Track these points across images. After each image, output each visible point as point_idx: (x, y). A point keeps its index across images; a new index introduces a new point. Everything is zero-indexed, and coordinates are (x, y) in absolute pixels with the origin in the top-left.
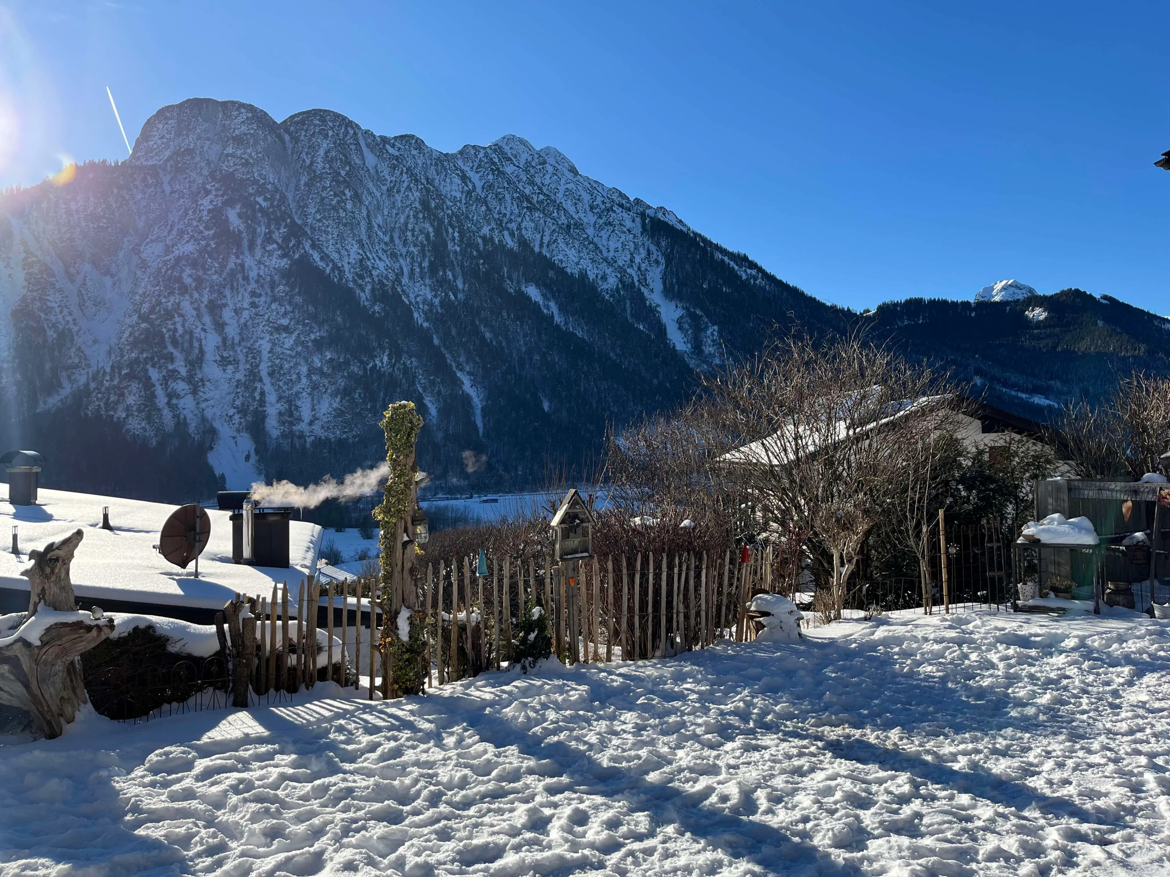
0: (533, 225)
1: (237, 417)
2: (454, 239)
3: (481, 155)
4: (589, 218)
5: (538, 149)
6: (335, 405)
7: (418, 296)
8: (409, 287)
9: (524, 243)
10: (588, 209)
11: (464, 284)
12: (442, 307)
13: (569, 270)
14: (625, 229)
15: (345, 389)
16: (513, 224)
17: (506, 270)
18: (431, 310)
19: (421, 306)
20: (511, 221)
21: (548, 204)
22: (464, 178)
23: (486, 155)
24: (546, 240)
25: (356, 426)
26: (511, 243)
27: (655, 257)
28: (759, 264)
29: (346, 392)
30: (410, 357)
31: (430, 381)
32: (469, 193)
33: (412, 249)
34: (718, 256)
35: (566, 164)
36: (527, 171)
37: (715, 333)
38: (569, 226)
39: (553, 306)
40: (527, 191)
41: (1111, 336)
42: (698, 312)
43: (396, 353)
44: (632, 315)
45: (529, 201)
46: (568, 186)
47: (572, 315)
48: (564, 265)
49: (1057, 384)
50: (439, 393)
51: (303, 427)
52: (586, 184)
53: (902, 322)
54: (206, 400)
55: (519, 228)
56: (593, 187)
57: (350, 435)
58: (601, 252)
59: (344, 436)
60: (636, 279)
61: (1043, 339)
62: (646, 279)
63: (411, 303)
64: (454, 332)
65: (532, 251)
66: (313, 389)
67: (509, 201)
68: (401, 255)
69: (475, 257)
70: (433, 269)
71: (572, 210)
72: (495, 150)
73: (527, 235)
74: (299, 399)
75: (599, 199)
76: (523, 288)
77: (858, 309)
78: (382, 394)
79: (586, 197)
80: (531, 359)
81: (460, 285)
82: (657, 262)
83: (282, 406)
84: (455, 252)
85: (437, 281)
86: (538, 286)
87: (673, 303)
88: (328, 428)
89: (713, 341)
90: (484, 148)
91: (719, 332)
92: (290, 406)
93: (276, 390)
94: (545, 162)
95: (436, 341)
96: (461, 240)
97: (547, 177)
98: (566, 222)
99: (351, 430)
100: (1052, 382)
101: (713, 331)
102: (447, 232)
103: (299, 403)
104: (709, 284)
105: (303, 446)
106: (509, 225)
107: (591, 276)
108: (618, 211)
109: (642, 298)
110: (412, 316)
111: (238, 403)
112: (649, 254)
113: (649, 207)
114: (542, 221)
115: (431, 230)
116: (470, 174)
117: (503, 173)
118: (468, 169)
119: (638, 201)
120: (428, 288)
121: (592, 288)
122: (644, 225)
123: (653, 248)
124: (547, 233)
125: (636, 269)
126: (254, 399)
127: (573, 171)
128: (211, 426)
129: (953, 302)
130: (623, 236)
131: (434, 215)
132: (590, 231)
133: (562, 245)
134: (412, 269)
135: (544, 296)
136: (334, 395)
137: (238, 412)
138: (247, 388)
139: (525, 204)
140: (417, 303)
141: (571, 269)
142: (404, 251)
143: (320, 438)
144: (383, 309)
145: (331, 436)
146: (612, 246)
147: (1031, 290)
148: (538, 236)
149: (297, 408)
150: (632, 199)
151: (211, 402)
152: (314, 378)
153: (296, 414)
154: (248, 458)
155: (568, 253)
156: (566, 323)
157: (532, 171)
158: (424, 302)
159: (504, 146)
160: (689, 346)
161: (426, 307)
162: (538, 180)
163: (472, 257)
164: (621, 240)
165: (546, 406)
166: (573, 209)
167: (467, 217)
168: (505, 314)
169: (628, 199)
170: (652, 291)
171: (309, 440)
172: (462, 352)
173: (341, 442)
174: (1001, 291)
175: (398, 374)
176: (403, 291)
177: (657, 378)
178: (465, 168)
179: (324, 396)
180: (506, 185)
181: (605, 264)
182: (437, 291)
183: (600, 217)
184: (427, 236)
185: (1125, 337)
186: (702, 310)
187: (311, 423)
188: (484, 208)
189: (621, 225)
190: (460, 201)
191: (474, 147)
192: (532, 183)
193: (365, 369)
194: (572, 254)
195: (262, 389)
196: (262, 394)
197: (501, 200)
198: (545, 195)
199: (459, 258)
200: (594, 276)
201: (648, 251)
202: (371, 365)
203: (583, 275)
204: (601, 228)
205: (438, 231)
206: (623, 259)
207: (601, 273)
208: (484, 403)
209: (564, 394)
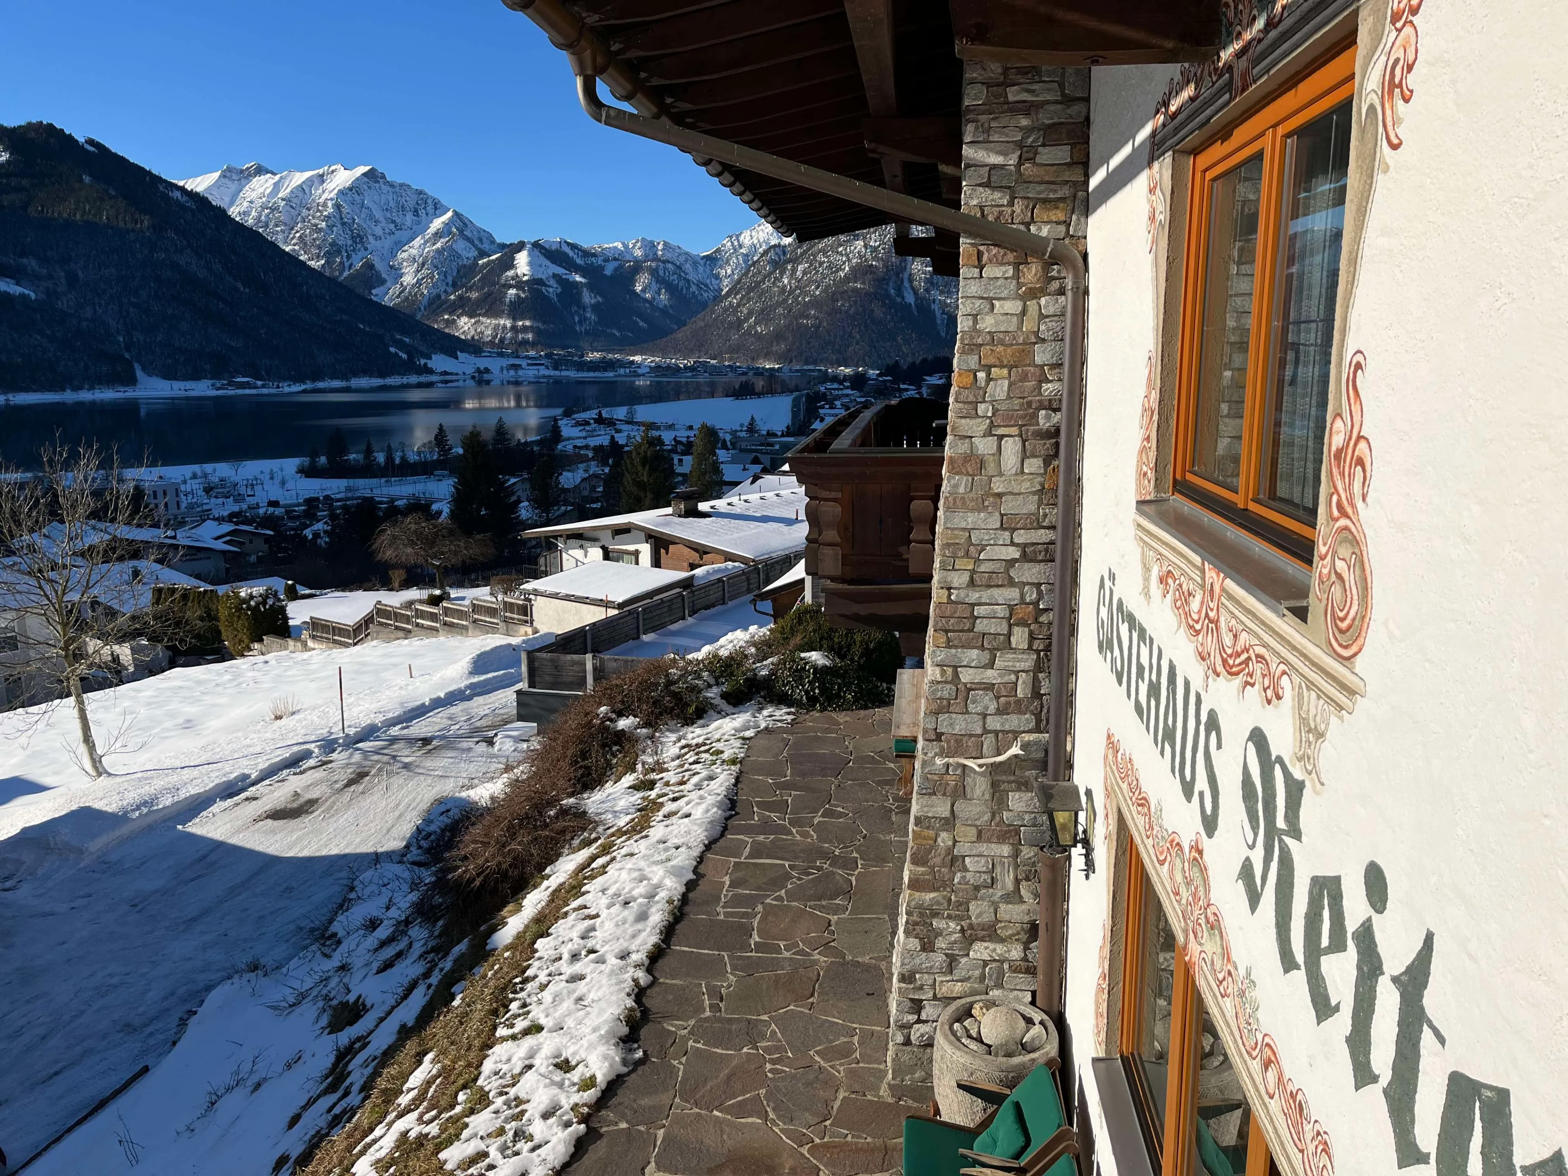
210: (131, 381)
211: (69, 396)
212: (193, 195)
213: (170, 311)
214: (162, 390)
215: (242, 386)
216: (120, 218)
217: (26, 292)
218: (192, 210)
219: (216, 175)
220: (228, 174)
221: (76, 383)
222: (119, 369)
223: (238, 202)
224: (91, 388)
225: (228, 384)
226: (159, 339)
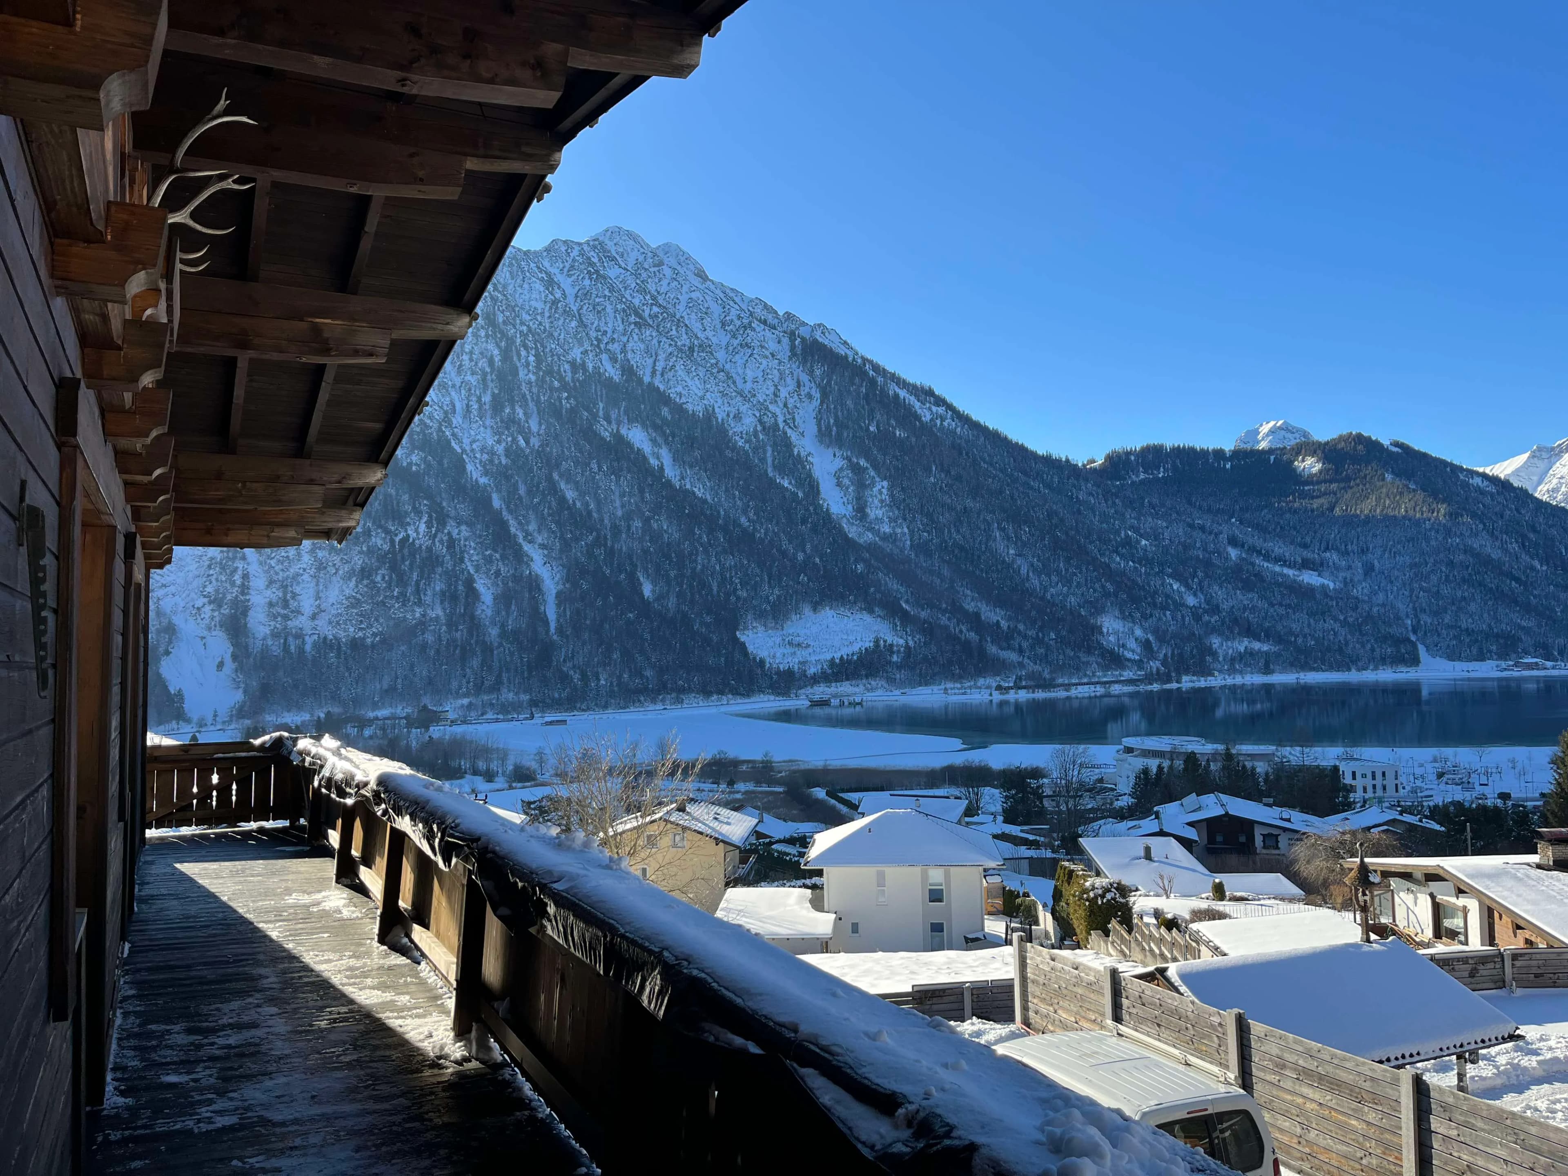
0: (642, 346)
1: (208, 608)
2: (528, 364)
3: (575, 253)
4: (719, 339)
5: (654, 246)
6: (347, 592)
7: (474, 441)
8: (462, 429)
9: (628, 371)
10: (719, 326)
11: (540, 424)
12: (507, 456)
13: (690, 407)
14: (767, 353)
15: (363, 569)
16: (616, 345)
17: (601, 405)
18: (491, 461)
19: (478, 455)
20: (613, 340)
21: (664, 319)
22: (550, 283)
23: (582, 254)
24: (659, 367)
25: (377, 620)
26: (612, 372)
27: (807, 390)
28: (949, 399)
29: (365, 573)
30: (459, 524)
31: (485, 558)
32: (555, 302)
33: (469, 377)
34: (893, 388)
35: (691, 267)
36: (637, 275)
37: (885, 491)
38: (691, 349)
39: (665, 454)
40: (636, 302)
41: (1401, 494)
42: (863, 462)
43: (439, 518)
44: (775, 467)
45: (637, 314)
46: (694, 295)
47: (691, 467)
48: (684, 400)
49: (1333, 557)
50: (498, 573)
51: (302, 622)
52: (718, 292)
53: (1137, 476)
54: (164, 586)
55: (624, 351)
56: (728, 296)
57: (369, 633)
58: (734, 383)
59: (360, 634)
60: (780, 420)
61: (1318, 497)
62: (794, 419)
63: (464, 451)
64: (522, 490)
65: (640, 381)
66: (319, 569)
67: (612, 315)
68: (454, 386)
69: (557, 390)
70: (497, 406)
71: (696, 327)
72: (595, 247)
73: (635, 360)
74: (298, 583)
75: (734, 313)
76: (623, 431)
77: (1079, 459)
78: (415, 576)
79: (716, 310)
80: (629, 527)
81: (534, 427)
82: (810, 396)
83: (274, 594)
84: (530, 383)
85: (502, 421)
86: (644, 426)
87: (830, 451)
88: (338, 623)
89: (882, 501)
90: (579, 244)
91: (889, 489)
92: (285, 593)
93: (267, 572)
94: (661, 264)
95: (497, 503)
96: (538, 367)
97: (664, 283)
98: (688, 343)
99: (370, 626)
100: (1328, 554)
101: (880, 489)
102: (519, 355)
103: (298, 589)
104: (878, 427)
105: (301, 650)
106: (610, 347)
107: (720, 415)
108: (758, 329)
109: (788, 445)
110: (464, 469)
111: (210, 589)
112: (799, 386)
113: (804, 324)
114: (655, 341)
115: (496, 352)
116: (559, 278)
117: (604, 278)
118: (557, 271)
119: (789, 316)
120: (489, 431)
121: (722, 431)
122: (793, 348)
123: (804, 378)
124: (662, 356)
125: (781, 405)
126: (233, 584)
127: (702, 275)
128: (170, 622)
129: (1202, 450)
130: (764, 362)
131: (502, 332)
132: (721, 355)
133: (681, 373)
134: (468, 406)
135: (654, 441)
136: (348, 577)
137: (210, 603)
138: (223, 568)
139: (633, 318)
140: (473, 450)
141: (694, 407)
142: (458, 381)
143: (325, 638)
144: (424, 460)
145: (342, 634)
146: (750, 374)
147: (1305, 434)
148: (650, 361)
149: (294, 596)
150: (781, 313)
151: (172, 589)
152: (320, 554)
153: (293, 604)
154: (220, 665)
155: (690, 383)
156: (682, 478)
157: (644, 275)
158: (482, 450)
159: (607, 242)
160: (850, 507)
161: (485, 456)
162: (651, 287)
163: (552, 389)
164: (762, 367)
165: (647, 590)
166: (699, 325)
167: (551, 335)
168: (595, 467)
169: (776, 312)
170: (802, 434)
171: (309, 641)
172: (533, 517)
173: (356, 644)
174: (1267, 435)
175: (440, 549)
176: (453, 435)
177: (804, 551)
178: (553, 270)
179: (334, 578)
180: (607, 293)
181: (739, 398)
182: (501, 434)
183: (734, 336)
184: (491, 362)
185: (1420, 495)
186: (867, 460)
187: (314, 617)
188: (574, 324)
189: (762, 347)
190: (542, 313)
191: (565, 242)
192: (643, 291)
193: (392, 542)
194: (695, 386)
195: (244, 569)
196: (246, 576)
197: (600, 313)
198: (660, 306)
199: (535, 390)
200: (725, 415)
201: (798, 382)
202: (401, 536)
203: (709, 415)
204: (735, 352)
205: (506, 355)
206: (764, 392)
207: (733, 410)
208: (561, 587)
209: (672, 574)
210: (1415, 661)
211: (1353, 676)
212: (1494, 480)
213: (1459, 594)
214: (1445, 671)
215: (1530, 666)
216: (1418, 509)
217: (1326, 582)
218: (1492, 495)
219: (1524, 457)
220: (1538, 454)
221: (1360, 664)
222: (1403, 651)
223: (1546, 480)
224: (1376, 668)
225: (1516, 665)
226: (1446, 621)
